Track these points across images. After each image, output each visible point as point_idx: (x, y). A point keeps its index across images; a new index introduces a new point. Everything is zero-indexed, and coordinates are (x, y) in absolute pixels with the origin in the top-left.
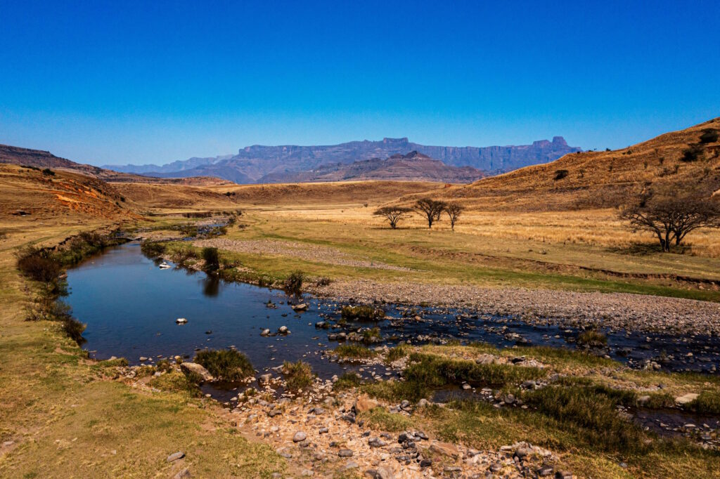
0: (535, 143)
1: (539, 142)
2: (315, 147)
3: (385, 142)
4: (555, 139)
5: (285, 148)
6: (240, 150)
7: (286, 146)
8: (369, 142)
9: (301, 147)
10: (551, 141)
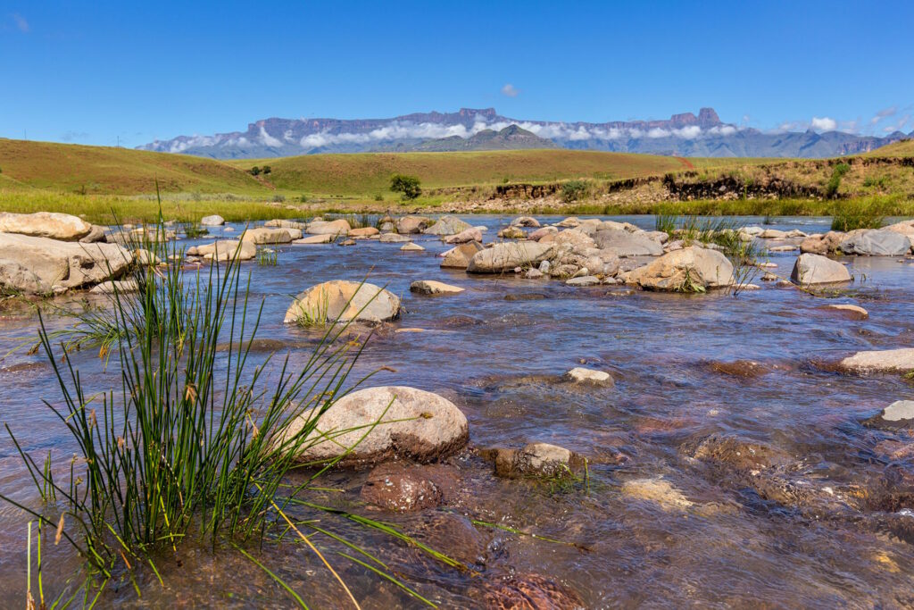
0: (674, 117)
1: (679, 116)
2: (361, 121)
3: (462, 114)
4: (702, 110)
5: (316, 123)
6: (250, 125)
7: (317, 120)
8: (439, 114)
9: (339, 121)
10: (697, 115)
